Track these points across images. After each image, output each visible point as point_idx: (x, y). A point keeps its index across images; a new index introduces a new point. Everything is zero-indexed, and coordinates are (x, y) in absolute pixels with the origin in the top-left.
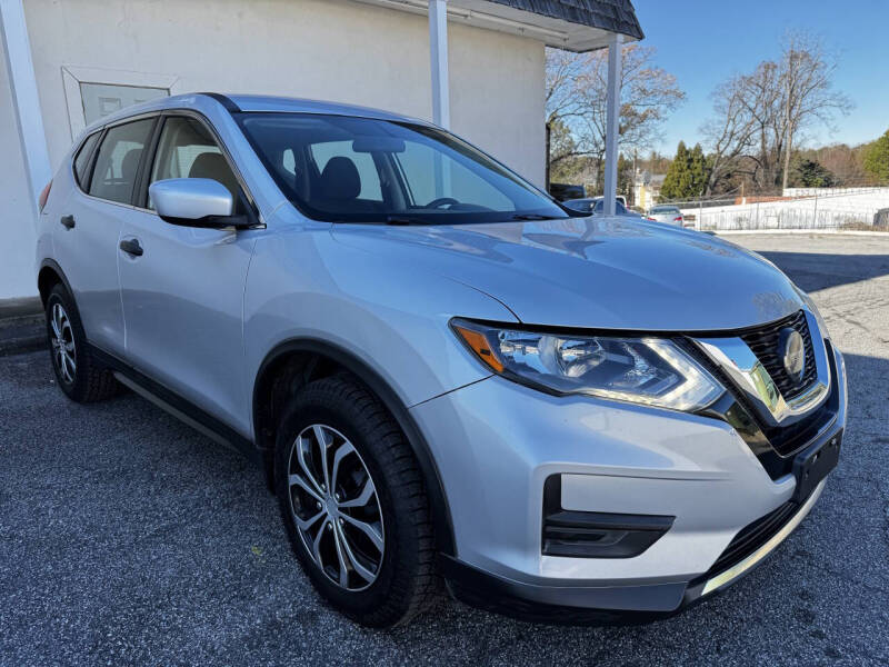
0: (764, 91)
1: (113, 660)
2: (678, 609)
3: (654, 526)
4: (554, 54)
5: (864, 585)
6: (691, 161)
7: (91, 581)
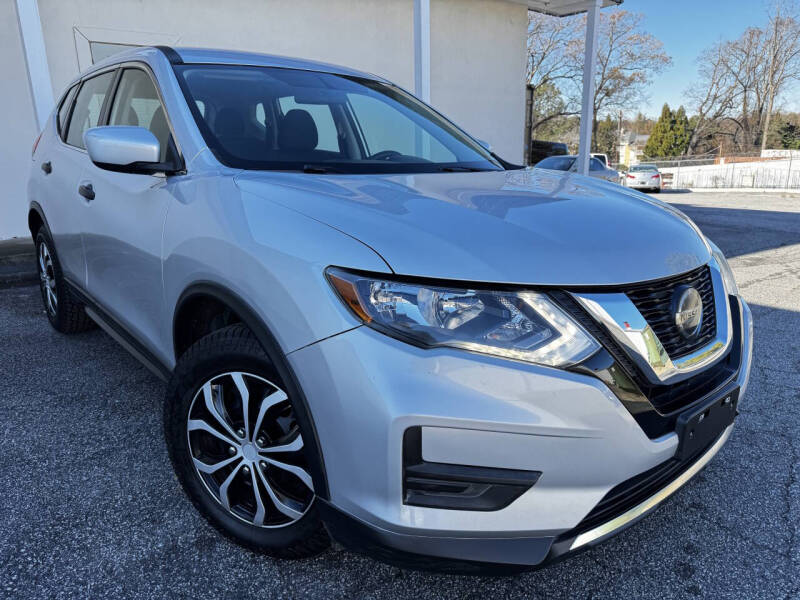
0: (748, 56)
1: (19, 575)
2: (540, 564)
3: (519, 481)
4: (547, 21)
5: (753, 542)
6: (674, 122)
7: (22, 499)
